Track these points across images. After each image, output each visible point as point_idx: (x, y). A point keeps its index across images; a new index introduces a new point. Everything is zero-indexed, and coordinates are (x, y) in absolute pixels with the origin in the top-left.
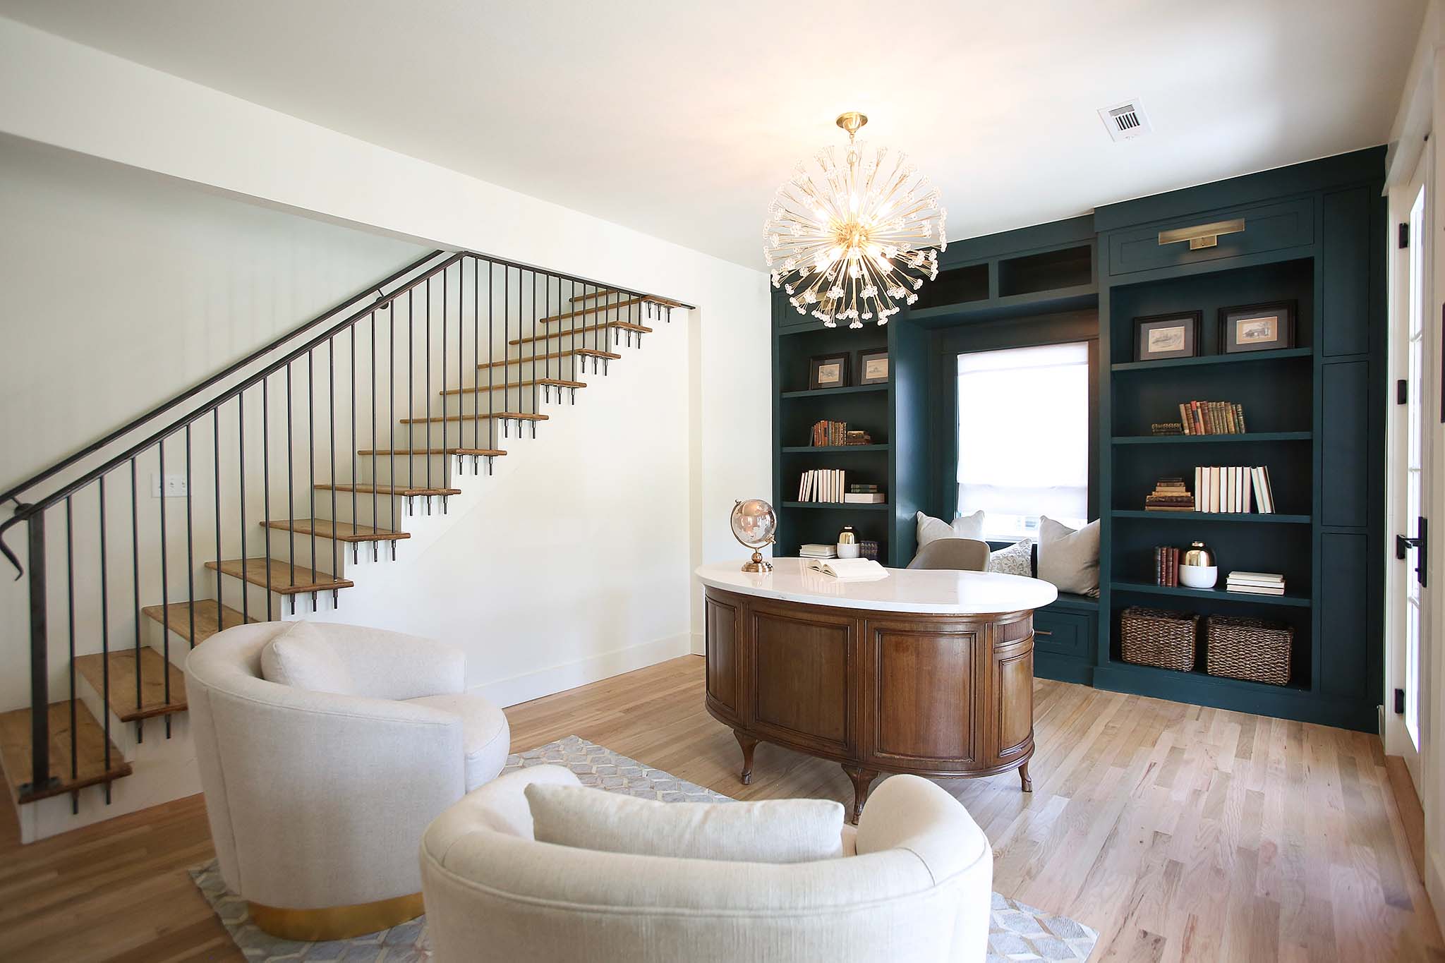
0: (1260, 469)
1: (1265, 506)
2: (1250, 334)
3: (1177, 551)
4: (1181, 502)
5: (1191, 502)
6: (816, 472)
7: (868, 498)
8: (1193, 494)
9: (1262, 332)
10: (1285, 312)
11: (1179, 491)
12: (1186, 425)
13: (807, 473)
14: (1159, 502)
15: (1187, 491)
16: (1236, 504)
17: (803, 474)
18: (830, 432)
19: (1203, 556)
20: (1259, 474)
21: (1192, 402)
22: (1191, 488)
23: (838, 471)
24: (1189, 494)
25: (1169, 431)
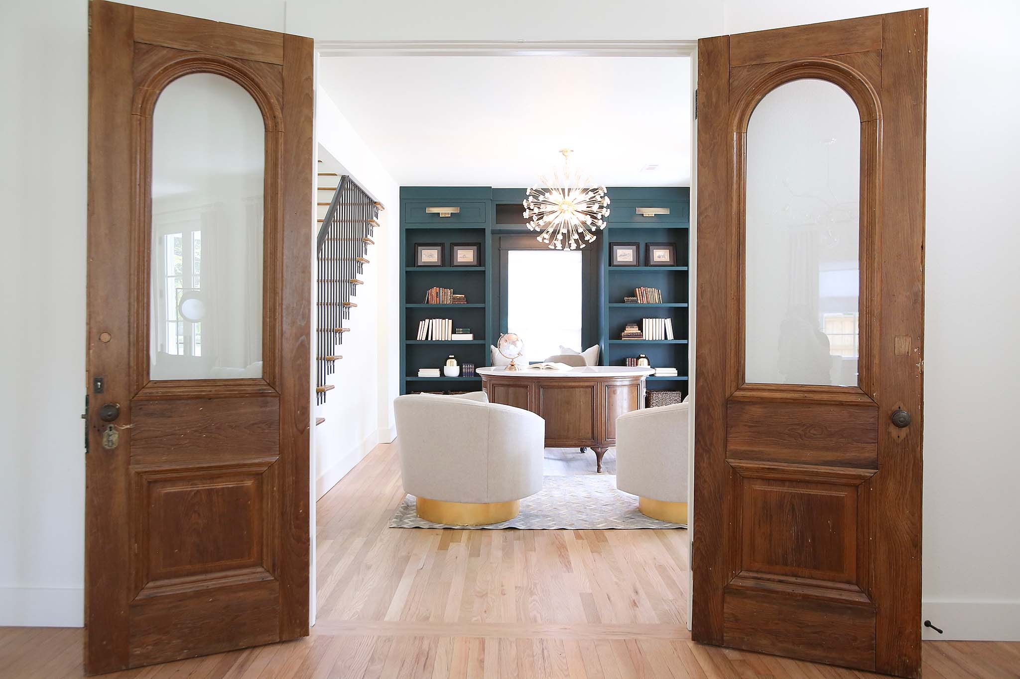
0: (668, 319)
1: (670, 336)
2: (659, 257)
3: (635, 359)
4: (637, 335)
5: (641, 335)
6: (431, 321)
7: (469, 337)
8: (642, 332)
9: (664, 256)
10: (671, 248)
11: (635, 330)
12: (639, 298)
13: (424, 321)
14: (628, 336)
15: (639, 330)
16: (659, 336)
17: (421, 322)
18: (441, 295)
19: (645, 361)
20: (668, 322)
21: (642, 288)
22: (641, 329)
23: (447, 320)
24: (640, 331)
25: (632, 301)
